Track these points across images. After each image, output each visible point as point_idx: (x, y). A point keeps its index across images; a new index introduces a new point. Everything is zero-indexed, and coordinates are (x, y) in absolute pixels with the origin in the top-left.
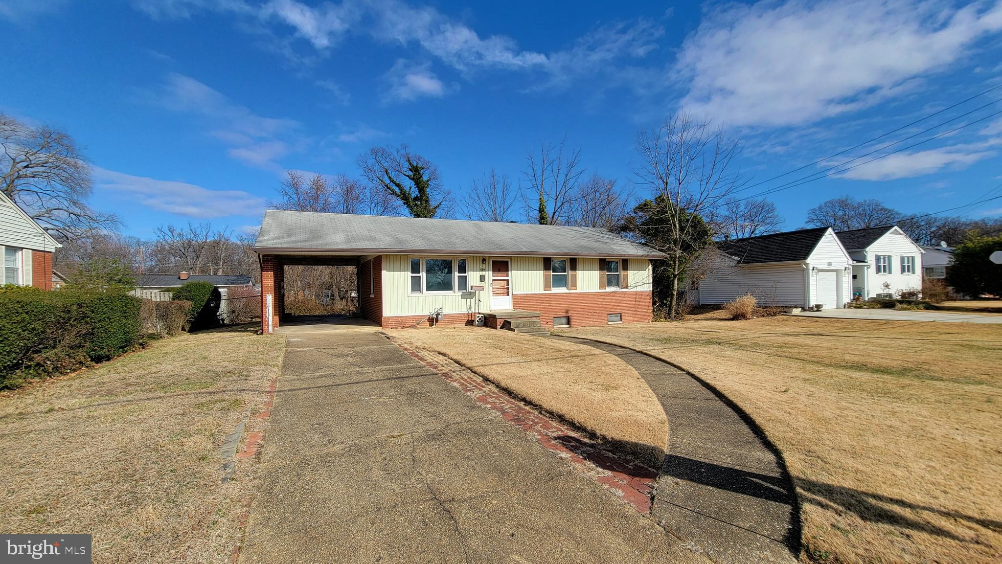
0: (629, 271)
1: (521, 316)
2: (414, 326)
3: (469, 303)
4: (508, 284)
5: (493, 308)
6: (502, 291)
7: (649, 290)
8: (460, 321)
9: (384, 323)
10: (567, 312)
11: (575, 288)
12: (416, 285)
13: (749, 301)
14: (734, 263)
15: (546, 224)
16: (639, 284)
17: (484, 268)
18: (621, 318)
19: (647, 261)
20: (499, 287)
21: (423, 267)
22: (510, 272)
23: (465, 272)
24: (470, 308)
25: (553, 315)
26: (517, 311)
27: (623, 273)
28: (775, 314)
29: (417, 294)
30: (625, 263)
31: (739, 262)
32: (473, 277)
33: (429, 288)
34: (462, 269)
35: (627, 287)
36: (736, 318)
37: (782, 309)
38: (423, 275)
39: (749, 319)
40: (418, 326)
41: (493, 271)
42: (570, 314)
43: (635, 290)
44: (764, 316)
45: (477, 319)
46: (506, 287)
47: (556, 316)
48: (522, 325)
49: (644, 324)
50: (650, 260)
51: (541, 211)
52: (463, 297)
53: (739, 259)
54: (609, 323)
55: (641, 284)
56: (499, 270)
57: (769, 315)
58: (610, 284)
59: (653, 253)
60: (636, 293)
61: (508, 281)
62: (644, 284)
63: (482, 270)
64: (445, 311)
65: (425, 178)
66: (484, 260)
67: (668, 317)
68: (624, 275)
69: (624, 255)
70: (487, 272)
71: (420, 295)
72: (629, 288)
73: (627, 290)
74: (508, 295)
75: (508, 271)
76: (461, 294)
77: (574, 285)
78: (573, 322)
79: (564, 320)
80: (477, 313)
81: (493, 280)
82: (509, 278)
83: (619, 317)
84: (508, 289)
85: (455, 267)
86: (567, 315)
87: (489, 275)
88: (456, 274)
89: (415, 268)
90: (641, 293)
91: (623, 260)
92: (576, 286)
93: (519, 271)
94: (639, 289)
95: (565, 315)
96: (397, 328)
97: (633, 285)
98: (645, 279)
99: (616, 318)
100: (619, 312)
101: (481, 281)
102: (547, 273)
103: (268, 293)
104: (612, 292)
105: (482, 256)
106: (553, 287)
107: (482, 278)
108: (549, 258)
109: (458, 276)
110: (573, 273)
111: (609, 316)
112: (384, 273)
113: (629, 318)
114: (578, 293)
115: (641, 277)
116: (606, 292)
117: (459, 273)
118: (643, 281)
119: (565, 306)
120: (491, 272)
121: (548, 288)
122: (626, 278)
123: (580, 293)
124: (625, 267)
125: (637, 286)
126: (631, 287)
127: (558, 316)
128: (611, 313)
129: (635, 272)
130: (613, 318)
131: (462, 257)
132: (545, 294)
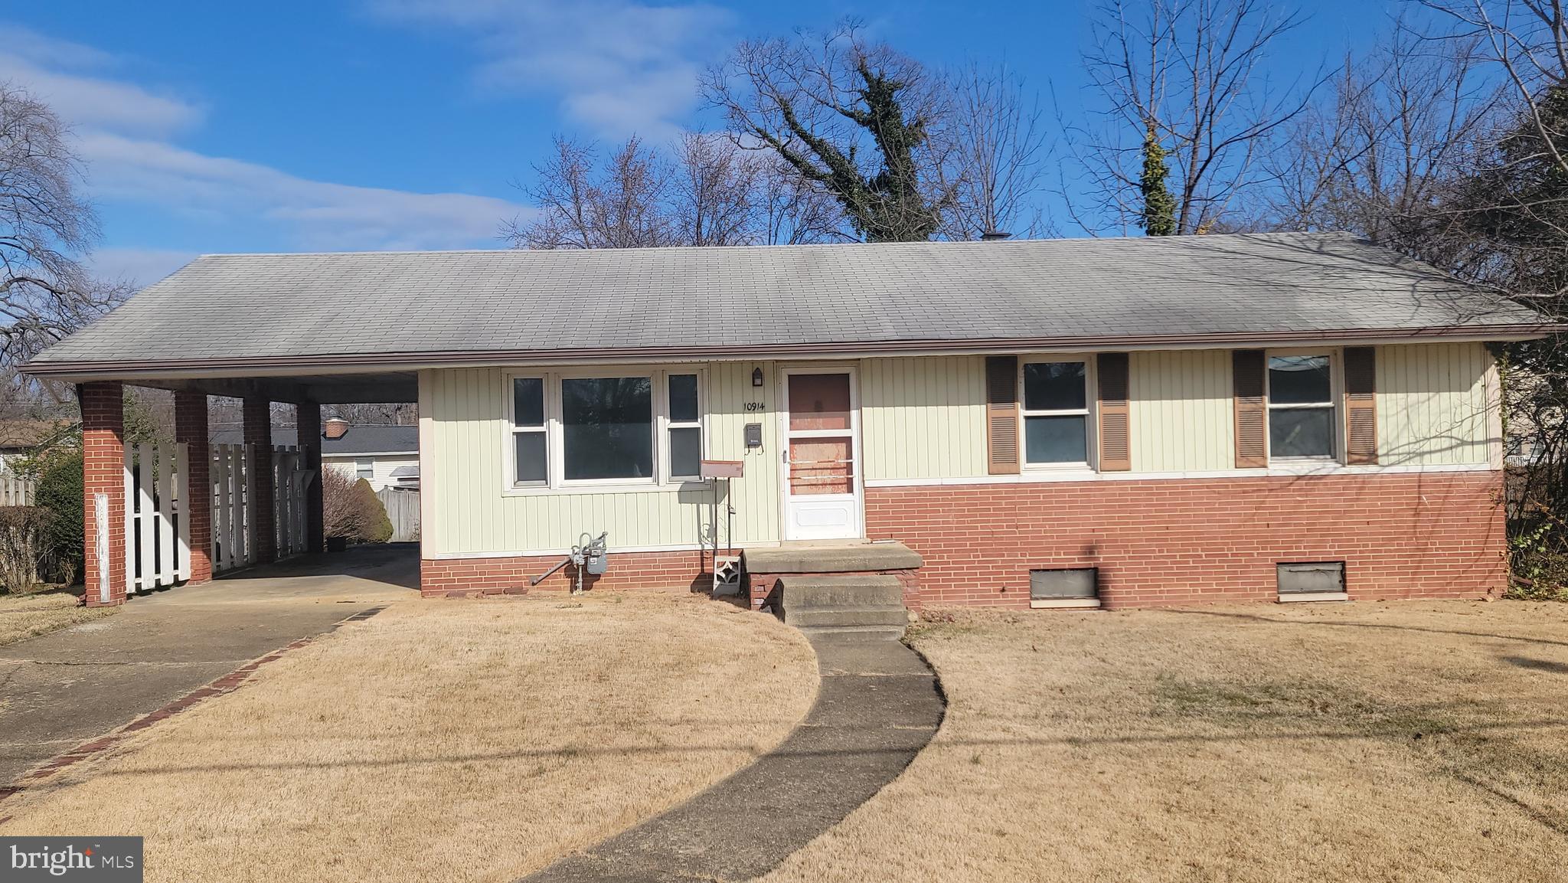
0: (1379, 397)
2: (517, 591)
3: (706, 519)
4: (849, 455)
5: (793, 533)
6: (828, 477)
7: (1487, 467)
8: (675, 577)
9: (426, 580)
10: (1090, 550)
11: (1121, 463)
12: (530, 462)
15: (1164, 233)
16: (1434, 444)
17: (759, 400)
18: (1343, 580)
19: (1476, 349)
20: (814, 464)
21: (553, 401)
22: (854, 414)
23: (695, 419)
24: (713, 531)
25: (1027, 560)
26: (880, 544)
27: (1347, 404)
29: (533, 490)
30: (1361, 364)
32: (720, 432)
33: (573, 471)
34: (685, 404)
35: (1372, 457)
38: (555, 432)
40: (533, 591)
41: (792, 409)
42: (1101, 558)
43: (1413, 467)
45: (719, 572)
46: (843, 461)
47: (1042, 565)
48: (826, 600)
49: (1455, 614)
50: (1489, 346)
51: (1149, 186)
52: (684, 496)
54: (1283, 598)
55: (1446, 443)
56: (819, 408)
58: (1283, 446)
60: (1420, 481)
61: (848, 440)
62: (1463, 443)
63: (752, 408)
64: (613, 546)
65: (907, 117)
66: (757, 374)
68: (1355, 412)
69: (1346, 333)
70: (770, 416)
71: (545, 491)
72: (1380, 460)
73: (1372, 469)
74: (850, 490)
75: (847, 408)
76: (678, 487)
77: (1119, 450)
78: (1117, 589)
79: (1079, 582)
80: (724, 552)
81: (794, 441)
82: (853, 432)
83: (1337, 578)
84: (849, 468)
85: (661, 401)
86: (1092, 564)
87: (777, 425)
88: (663, 426)
89: (528, 409)
90: (1447, 483)
91: (1350, 354)
92: (1125, 456)
94: (1433, 465)
95: (1078, 563)
96: (463, 595)
97: (1406, 449)
98: (1467, 425)
99: (1321, 580)
100: (1333, 557)
101: (749, 445)
102: (1003, 411)
103: (99, 490)
104: (1299, 478)
105: (753, 362)
106: (1029, 460)
107: (753, 437)
108: (1013, 359)
109: (671, 430)
110: (1114, 408)
111: (1284, 570)
112: (425, 424)
113: (1385, 581)
114: (1136, 482)
115: (1445, 417)
116: (1267, 478)
117: (673, 419)
118: (1455, 433)
119: (1081, 529)
120: (786, 415)
121: (1006, 467)
122: (1366, 422)
123: (1144, 481)
124: (1362, 380)
125: (1422, 454)
126: (1393, 459)
127: (1052, 564)
128: (1295, 558)
129: (1413, 397)
130: (1306, 579)
131: (682, 366)
132: (995, 486)
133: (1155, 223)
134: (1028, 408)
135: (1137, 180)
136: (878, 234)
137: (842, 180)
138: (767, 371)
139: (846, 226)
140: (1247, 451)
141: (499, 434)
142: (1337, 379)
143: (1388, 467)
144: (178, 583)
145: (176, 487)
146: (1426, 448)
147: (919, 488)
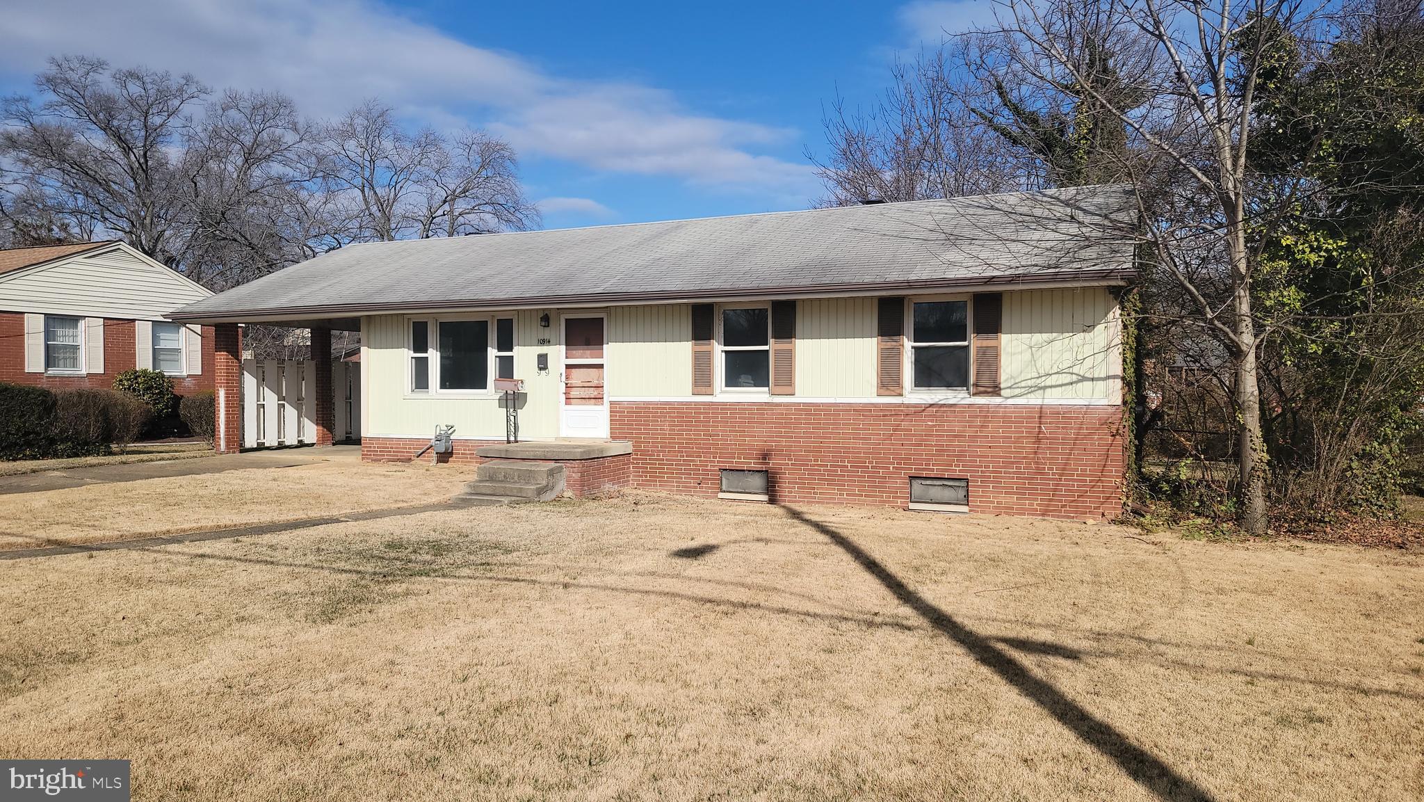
0: (1005, 338)
1: (539, 454)
2: (408, 461)
4: (601, 378)
5: (563, 434)
6: (588, 393)
7: (1104, 401)
9: (363, 449)
10: (765, 456)
11: (787, 390)
12: (420, 377)
16: (1056, 380)
17: (547, 337)
18: (967, 496)
19: (1099, 292)
20: (580, 383)
21: (433, 337)
22: (605, 346)
23: (511, 349)
25: (715, 464)
27: (974, 343)
29: (420, 394)
30: (990, 309)
32: (525, 359)
33: (443, 383)
34: (506, 343)
35: (996, 390)
38: (434, 357)
40: (415, 461)
41: (568, 344)
42: (773, 464)
43: (1035, 400)
46: (597, 382)
47: (727, 466)
50: (1107, 289)
52: (502, 403)
54: (913, 506)
55: (1067, 378)
56: (581, 343)
58: (923, 378)
60: (1040, 412)
61: (601, 367)
62: (1084, 379)
63: (543, 342)
66: (548, 319)
68: (979, 349)
70: (553, 348)
71: (427, 397)
72: (1003, 392)
73: (996, 400)
74: (601, 403)
75: (601, 343)
76: (499, 395)
77: (787, 380)
78: (784, 488)
79: (758, 481)
81: (568, 367)
82: (604, 361)
83: (962, 493)
84: (601, 387)
85: (493, 337)
86: (764, 467)
87: (558, 354)
88: (493, 353)
89: (420, 341)
90: (1063, 415)
91: (979, 299)
92: (791, 383)
94: (1053, 398)
95: (758, 467)
96: (379, 461)
97: (1029, 383)
98: (1088, 362)
99: (948, 494)
100: (957, 474)
101: (540, 369)
102: (703, 347)
103: (221, 387)
104: (931, 405)
105: (544, 310)
107: (543, 362)
108: (710, 307)
110: (783, 345)
111: (916, 483)
112: (364, 350)
113: (1004, 499)
114: (799, 404)
115: (1067, 355)
116: (908, 406)
117: (500, 349)
118: (1075, 370)
119: (758, 438)
120: (563, 347)
121: (703, 389)
122: (991, 360)
123: (804, 404)
125: (1045, 388)
126: (1017, 391)
127: (734, 466)
128: (924, 474)
129: (1038, 338)
130: (935, 492)
131: (505, 312)
132: (696, 404)
134: (726, 344)
138: (552, 317)
140: (887, 381)
141: (403, 357)
143: (1009, 399)
144: (301, 445)
145: (307, 389)
146: (1048, 383)
147: (644, 403)
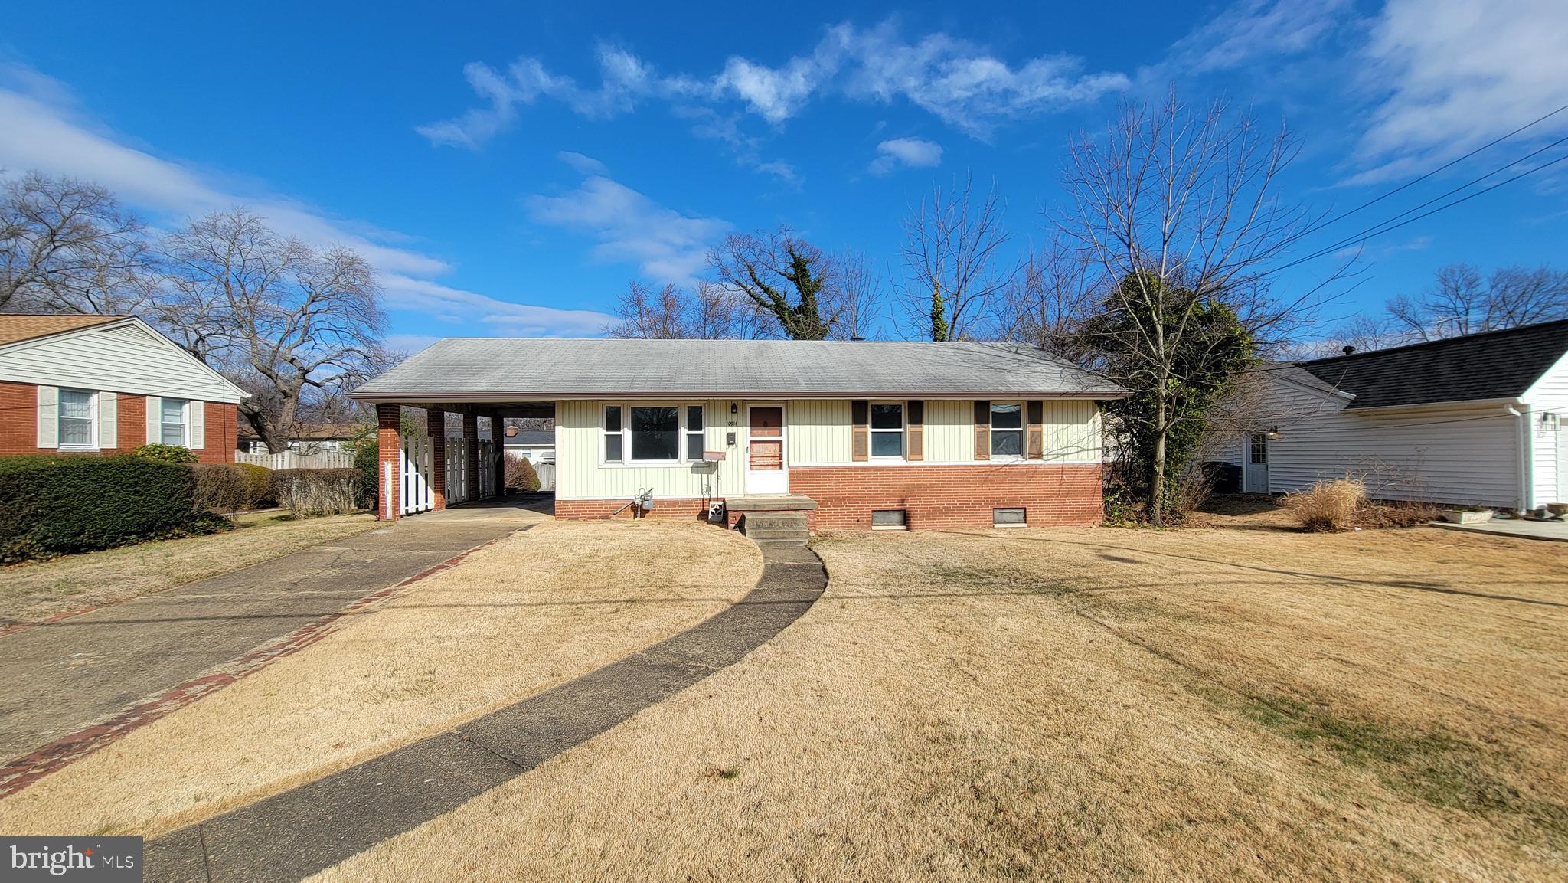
0: (1044, 426)
2: (606, 518)
3: (705, 482)
4: (781, 450)
5: (750, 490)
6: (770, 461)
7: (1094, 462)
8: (689, 512)
9: (558, 511)
10: (902, 501)
11: (919, 457)
12: (614, 450)
13: (1350, 492)
14: (1340, 406)
16: (1070, 450)
17: (734, 420)
18: (1025, 517)
19: (1090, 403)
20: (763, 454)
21: (626, 419)
22: (784, 428)
23: (700, 429)
24: (709, 489)
25: (871, 506)
26: (795, 497)
27: (1029, 429)
28: (1411, 523)
29: (615, 465)
30: (1036, 409)
31: (1353, 404)
32: (714, 436)
33: (639, 453)
34: (695, 422)
35: (1040, 456)
36: (1310, 526)
37: (1434, 512)
38: (627, 435)
39: (1342, 530)
40: (614, 518)
41: (752, 425)
42: (908, 505)
43: (1060, 461)
44: (1381, 526)
45: (712, 510)
46: (778, 453)
47: (878, 508)
48: (767, 525)
49: (1077, 534)
50: (1096, 402)
51: (935, 317)
52: (695, 469)
53: (1352, 396)
54: (996, 526)
55: (1076, 450)
56: (766, 425)
57: (1396, 523)
58: (998, 449)
59: (1099, 389)
60: (1062, 469)
61: (780, 442)
62: (1083, 450)
63: (731, 424)
64: (656, 495)
66: (734, 407)
67: (1146, 518)
68: (1033, 433)
69: (1029, 394)
70: (740, 428)
71: (621, 465)
72: (1045, 458)
73: (1039, 462)
74: (781, 468)
75: (781, 426)
76: (691, 465)
77: (918, 450)
78: (915, 521)
79: (897, 517)
80: (714, 500)
81: (752, 442)
82: (783, 438)
83: (1022, 516)
84: (781, 457)
85: (683, 419)
86: (903, 508)
87: (744, 433)
88: (683, 433)
89: (613, 422)
90: (1075, 469)
91: (1031, 403)
92: (921, 453)
93: (824, 427)
94: (1070, 460)
95: (899, 508)
96: (577, 519)
97: (1056, 452)
98: (1085, 441)
99: (1014, 517)
100: (1020, 505)
101: (729, 444)
102: (860, 429)
103: (387, 461)
104: (1005, 466)
105: (732, 401)
106: (873, 454)
107: (731, 439)
108: (866, 403)
109: (688, 435)
110: (916, 429)
111: (997, 513)
112: (559, 430)
113: (1045, 518)
114: (926, 466)
115: (1076, 437)
116: (991, 466)
117: (689, 429)
118: (1079, 445)
119: (898, 491)
120: (749, 428)
121: (861, 457)
122: (1037, 438)
123: (930, 466)
124: (1036, 417)
125: (1064, 455)
126: (1050, 457)
127: (883, 508)
128: (1002, 506)
129: (1060, 426)
130: (1006, 516)
131: (694, 402)
132: (855, 467)
133: (937, 336)
134: (873, 427)
135: (929, 313)
136: (797, 336)
137: (779, 308)
138: (739, 405)
139: (782, 332)
140: (980, 452)
141: (598, 435)
142: (1024, 417)
143: (1047, 461)
144: (427, 510)
145: (428, 459)
146: (1066, 452)
147: (817, 468)
